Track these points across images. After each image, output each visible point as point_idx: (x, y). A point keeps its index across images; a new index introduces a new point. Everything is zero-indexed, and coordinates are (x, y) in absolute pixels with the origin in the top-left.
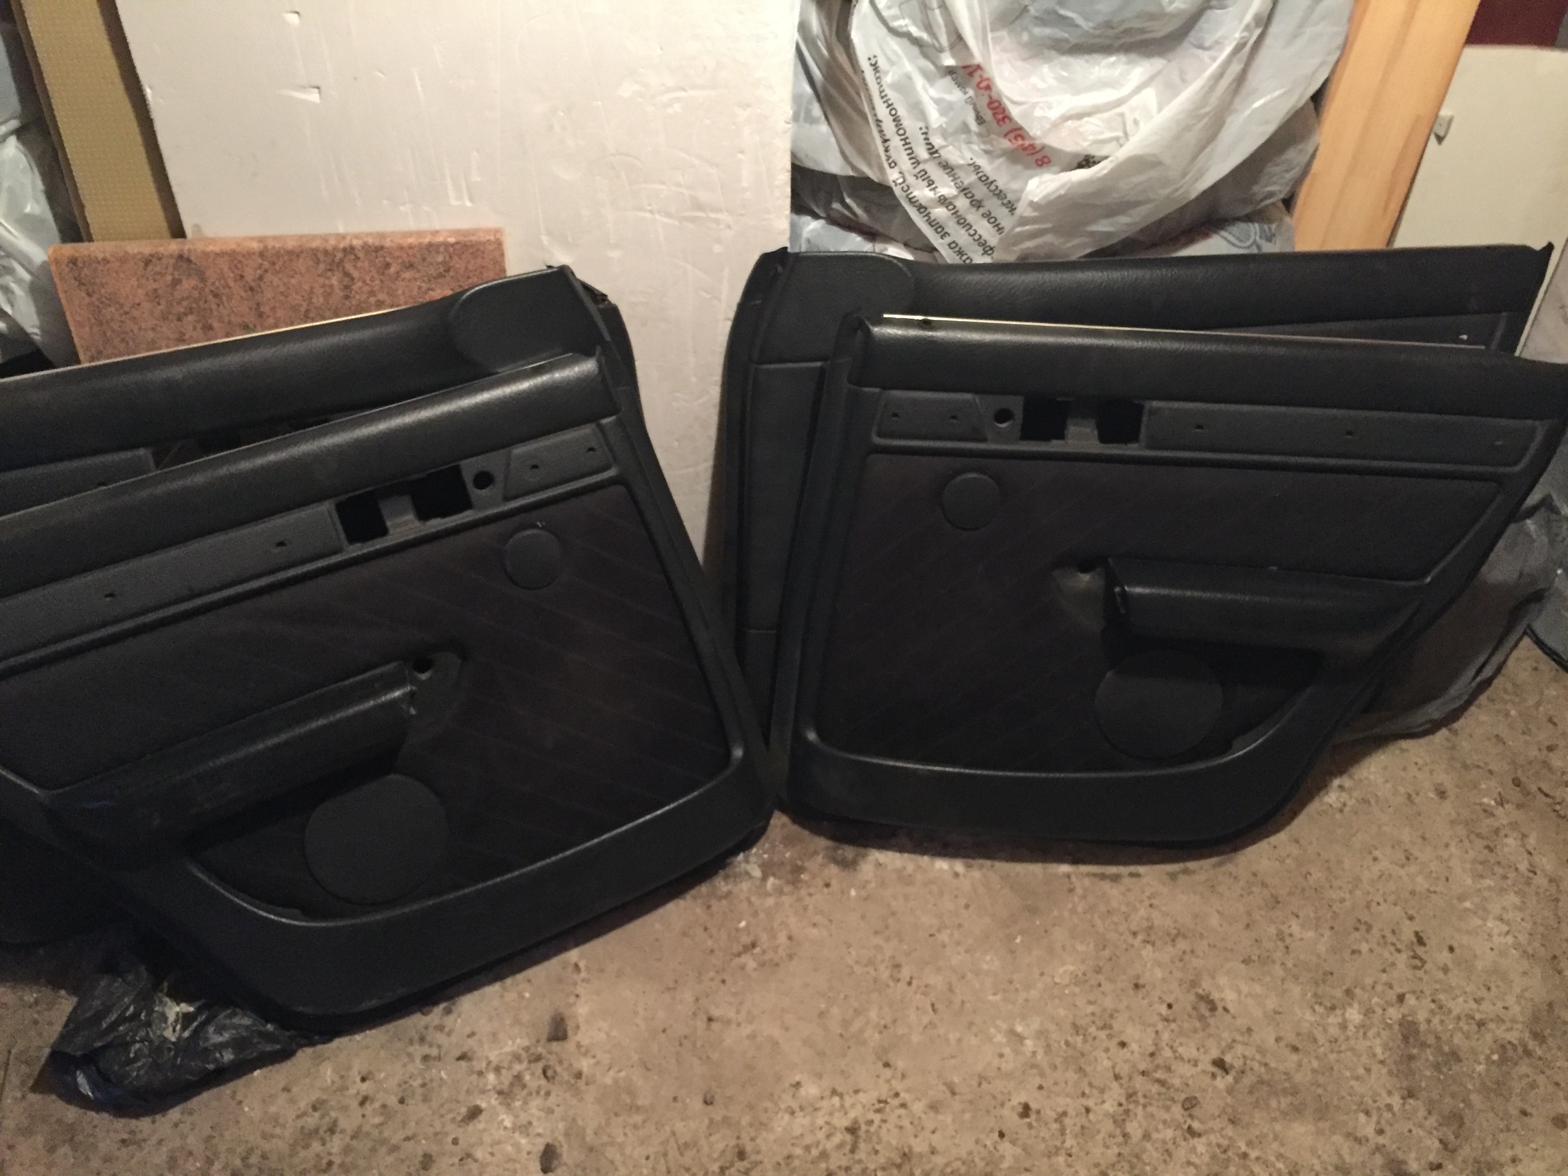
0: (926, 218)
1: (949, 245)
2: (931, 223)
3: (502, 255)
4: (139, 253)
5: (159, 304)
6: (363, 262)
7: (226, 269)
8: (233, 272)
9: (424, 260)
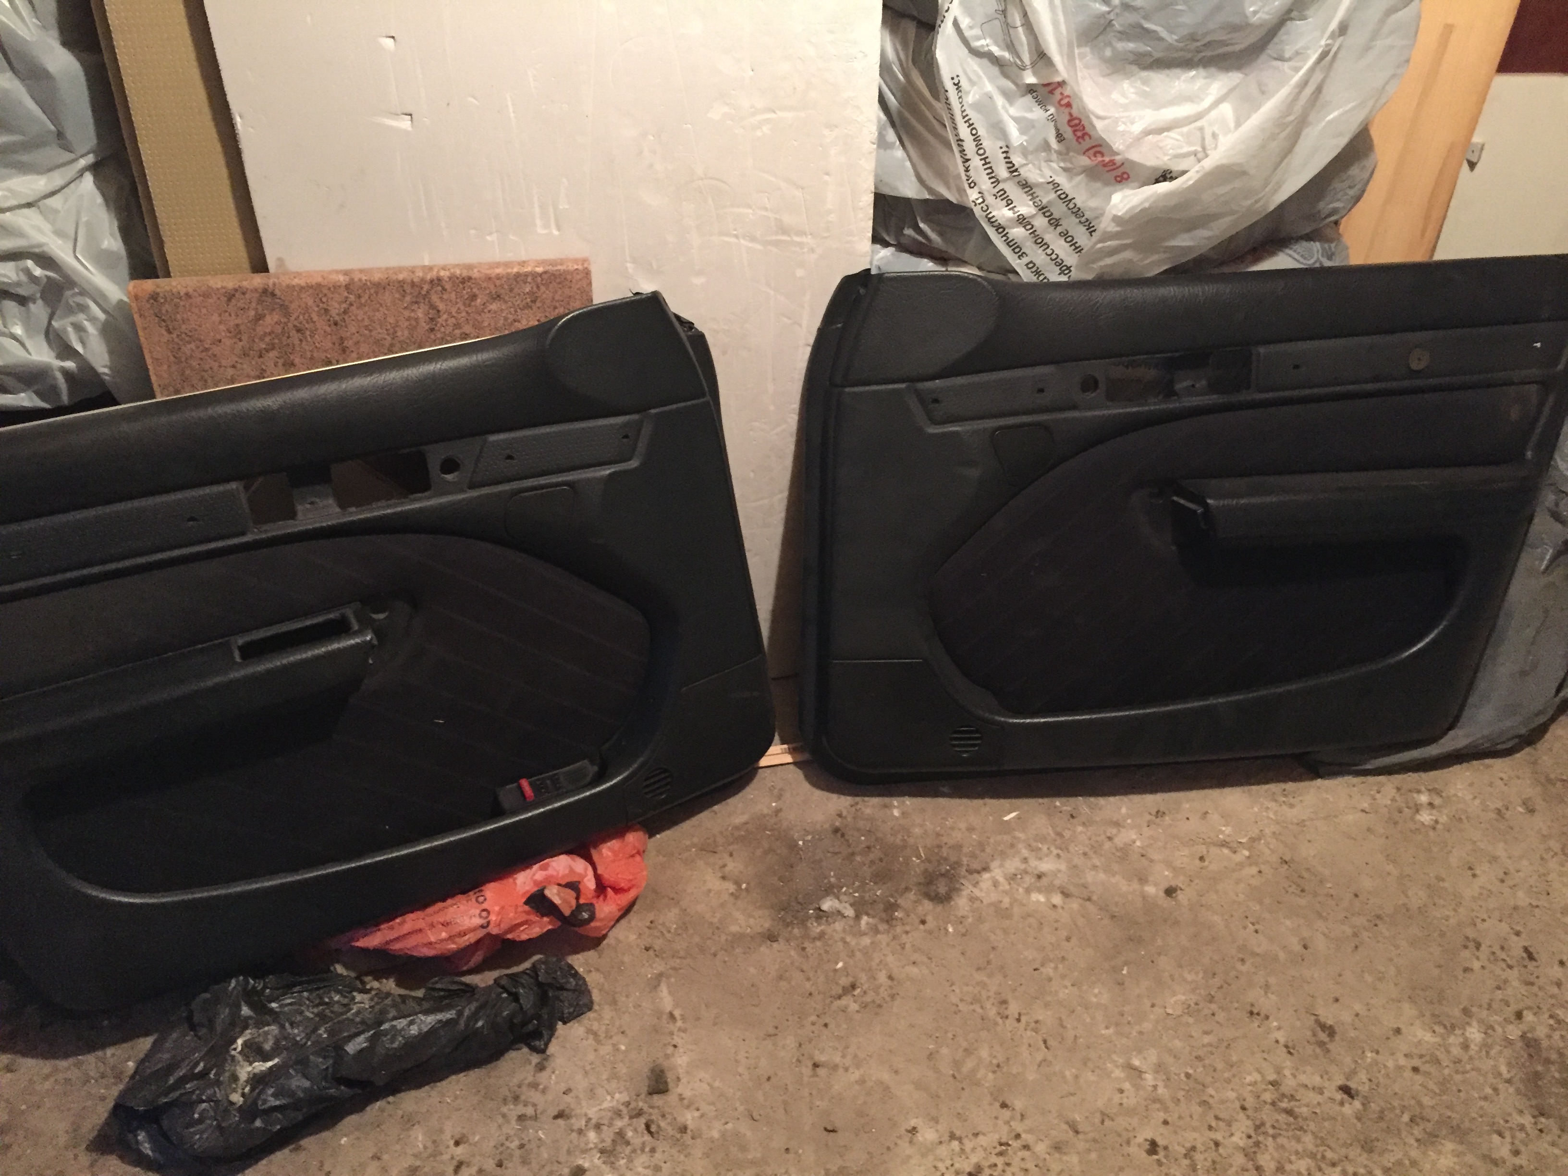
0: (1005, 238)
1: (1027, 265)
2: (1009, 243)
3: (590, 284)
4: (223, 288)
5: (240, 340)
6: (450, 293)
7: (310, 302)
8: (318, 306)
9: (511, 290)
